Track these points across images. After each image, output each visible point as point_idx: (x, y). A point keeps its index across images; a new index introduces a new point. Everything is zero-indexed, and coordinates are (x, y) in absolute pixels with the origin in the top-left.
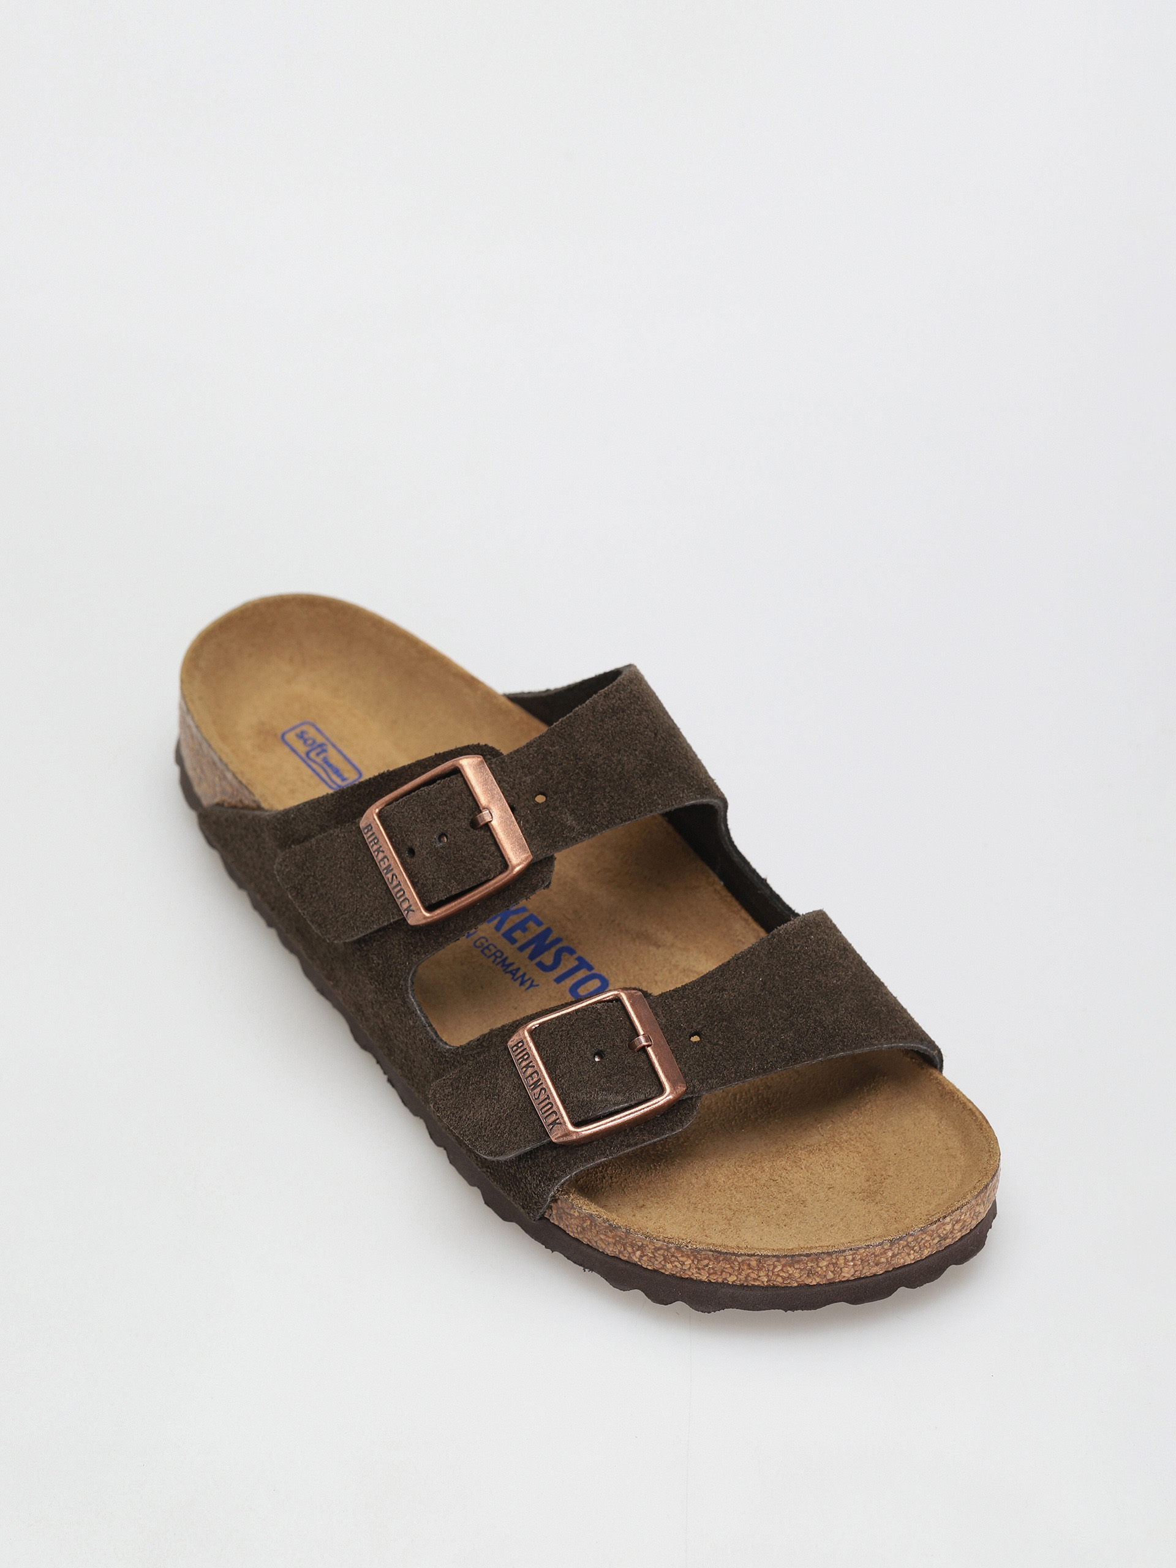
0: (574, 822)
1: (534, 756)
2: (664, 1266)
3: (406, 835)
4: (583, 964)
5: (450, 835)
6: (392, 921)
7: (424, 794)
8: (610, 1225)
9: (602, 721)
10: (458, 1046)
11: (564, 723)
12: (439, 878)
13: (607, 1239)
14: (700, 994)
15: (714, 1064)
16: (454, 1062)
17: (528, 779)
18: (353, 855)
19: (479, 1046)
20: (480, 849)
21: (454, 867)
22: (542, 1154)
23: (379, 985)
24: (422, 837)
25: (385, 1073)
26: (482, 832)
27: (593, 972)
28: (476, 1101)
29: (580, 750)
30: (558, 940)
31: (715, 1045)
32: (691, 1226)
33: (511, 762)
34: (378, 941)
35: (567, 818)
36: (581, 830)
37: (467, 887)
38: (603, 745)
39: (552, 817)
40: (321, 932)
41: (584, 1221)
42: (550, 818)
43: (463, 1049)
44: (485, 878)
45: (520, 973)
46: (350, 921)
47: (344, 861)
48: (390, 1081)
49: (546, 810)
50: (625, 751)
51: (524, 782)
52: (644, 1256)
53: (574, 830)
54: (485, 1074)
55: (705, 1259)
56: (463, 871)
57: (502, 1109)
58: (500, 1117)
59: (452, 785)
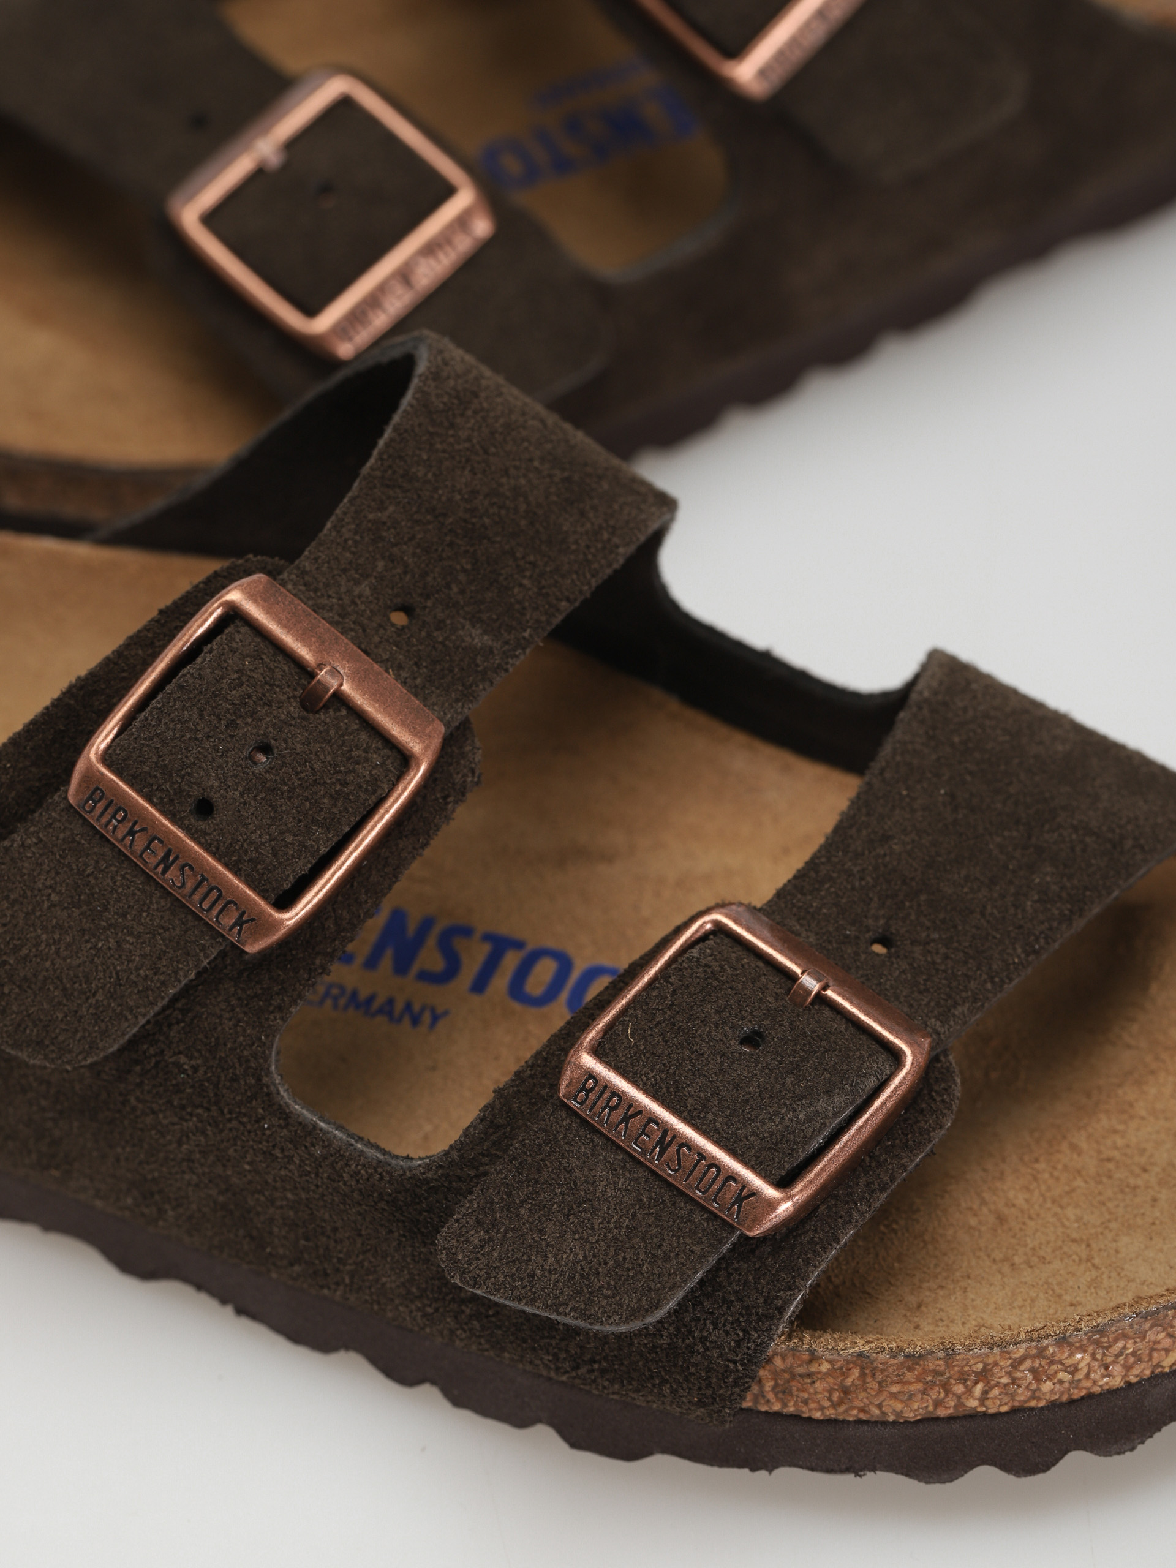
0: (486, 638)
1: (356, 542)
2: (1034, 1391)
3: (183, 777)
4: (500, 945)
5: (276, 740)
6: (205, 963)
7: (191, 681)
8: (907, 1357)
9: (452, 425)
10: (447, 1148)
11: (385, 457)
12: (282, 833)
13: (906, 1389)
14: (849, 864)
15: (945, 979)
16: (450, 1182)
17: (365, 588)
18: (72, 869)
19: (491, 1130)
20: (340, 747)
21: (307, 799)
22: (729, 1275)
23: (208, 1110)
24: (220, 767)
25: (224, 1301)
26: (331, 712)
27: (530, 947)
28: (549, 1232)
29: (436, 496)
30: (427, 924)
31: (928, 943)
32: (1033, 1301)
33: (317, 569)
34: (178, 1023)
35: (471, 635)
36: (506, 647)
37: (347, 829)
38: (473, 472)
39: (442, 643)
40: (46, 1057)
41: (845, 1375)
42: (440, 647)
43: (459, 1150)
44: (374, 798)
45: (399, 1006)
46: (109, 1005)
47: (54, 890)
48: (241, 1311)
49: (423, 634)
50: (517, 468)
51: (360, 596)
52: (991, 1388)
53: (491, 652)
54: (539, 1170)
55: (1116, 1340)
56: (326, 801)
57: (609, 1222)
58: (615, 1239)
59: (234, 645)
